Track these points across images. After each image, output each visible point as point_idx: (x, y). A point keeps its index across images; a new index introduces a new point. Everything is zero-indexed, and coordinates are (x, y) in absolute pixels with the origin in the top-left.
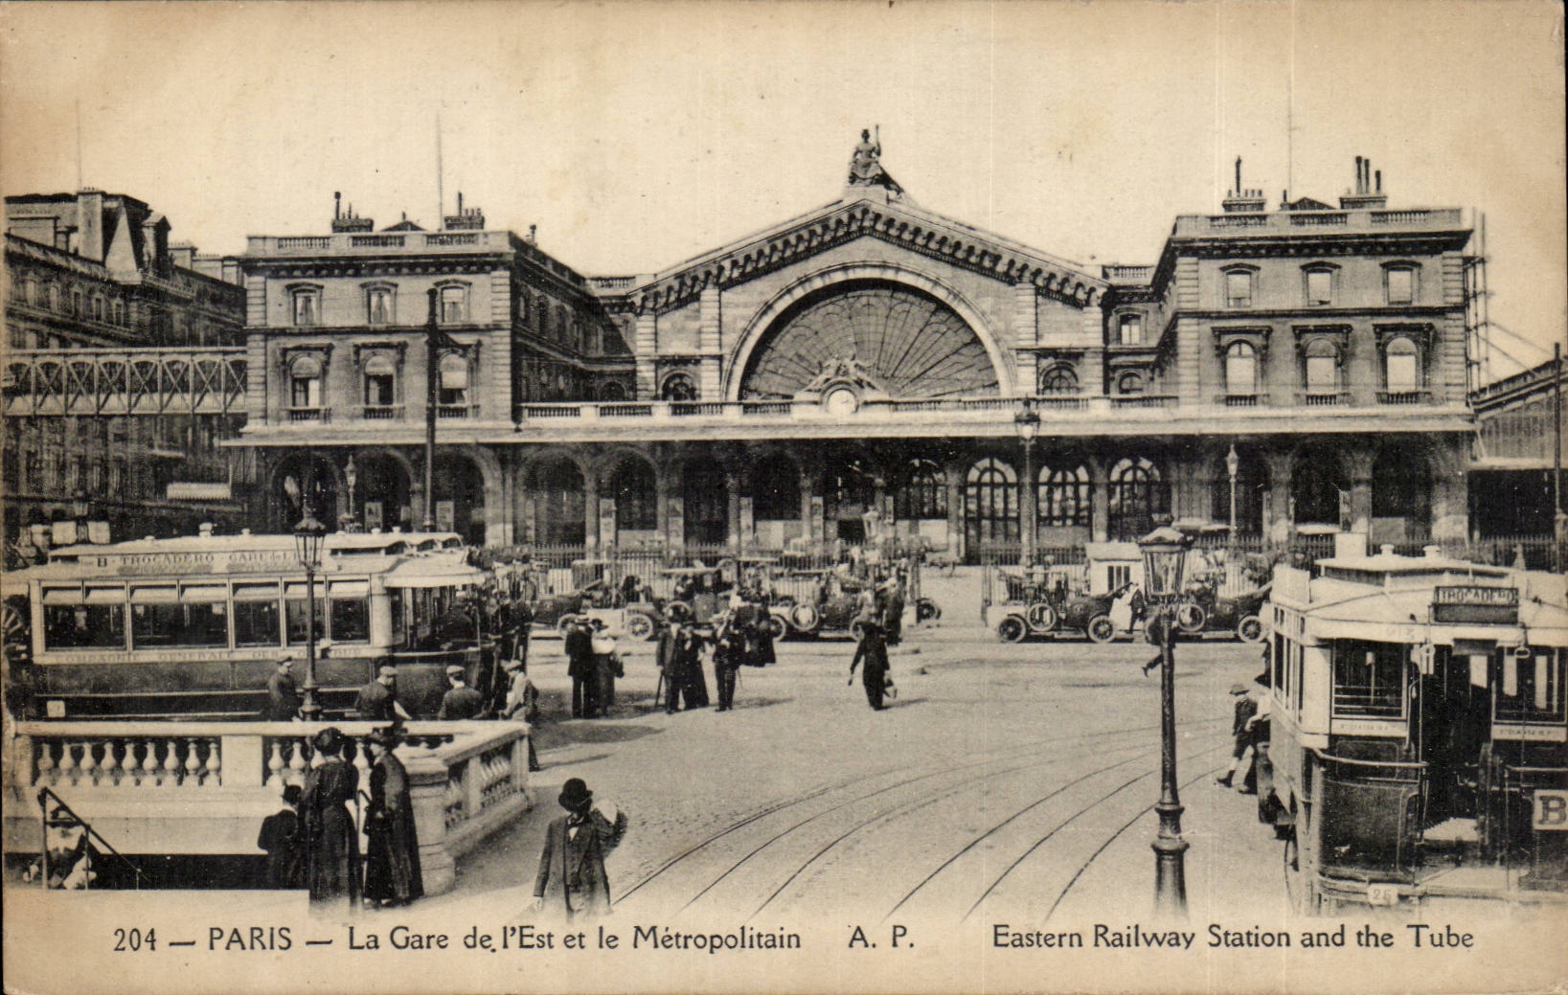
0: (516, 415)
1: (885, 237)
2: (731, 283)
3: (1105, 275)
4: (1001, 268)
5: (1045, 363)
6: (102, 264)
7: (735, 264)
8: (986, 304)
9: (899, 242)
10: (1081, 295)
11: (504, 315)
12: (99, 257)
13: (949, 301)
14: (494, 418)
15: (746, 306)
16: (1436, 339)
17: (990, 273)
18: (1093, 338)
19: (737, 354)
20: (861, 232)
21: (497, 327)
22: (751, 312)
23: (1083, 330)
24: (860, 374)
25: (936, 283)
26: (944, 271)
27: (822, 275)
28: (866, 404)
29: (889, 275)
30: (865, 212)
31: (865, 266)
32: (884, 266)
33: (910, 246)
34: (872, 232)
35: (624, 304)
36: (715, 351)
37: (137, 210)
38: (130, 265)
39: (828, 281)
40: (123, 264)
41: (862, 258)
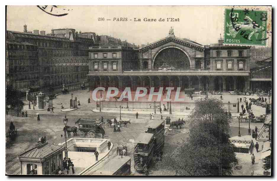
0: (123, 71)
1: (174, 42)
2: (153, 48)
3: (205, 47)
4: (190, 46)
5: (196, 60)
6: (69, 39)
7: (153, 46)
8: (188, 51)
10: (201, 50)
11: (121, 57)
13: (183, 51)
14: (120, 71)
15: (155, 51)
16: (246, 61)
18: (203, 56)
19: (153, 58)
20: (171, 41)
21: (120, 59)
23: (201, 55)
24: (167, 65)
25: (181, 48)
26: (182, 46)
28: (168, 69)
30: (171, 38)
32: (174, 46)
35: (138, 51)
36: (150, 58)
37: (73, 30)
38: (73, 39)
39: (166, 48)
40: (72, 39)
41: (170, 45)
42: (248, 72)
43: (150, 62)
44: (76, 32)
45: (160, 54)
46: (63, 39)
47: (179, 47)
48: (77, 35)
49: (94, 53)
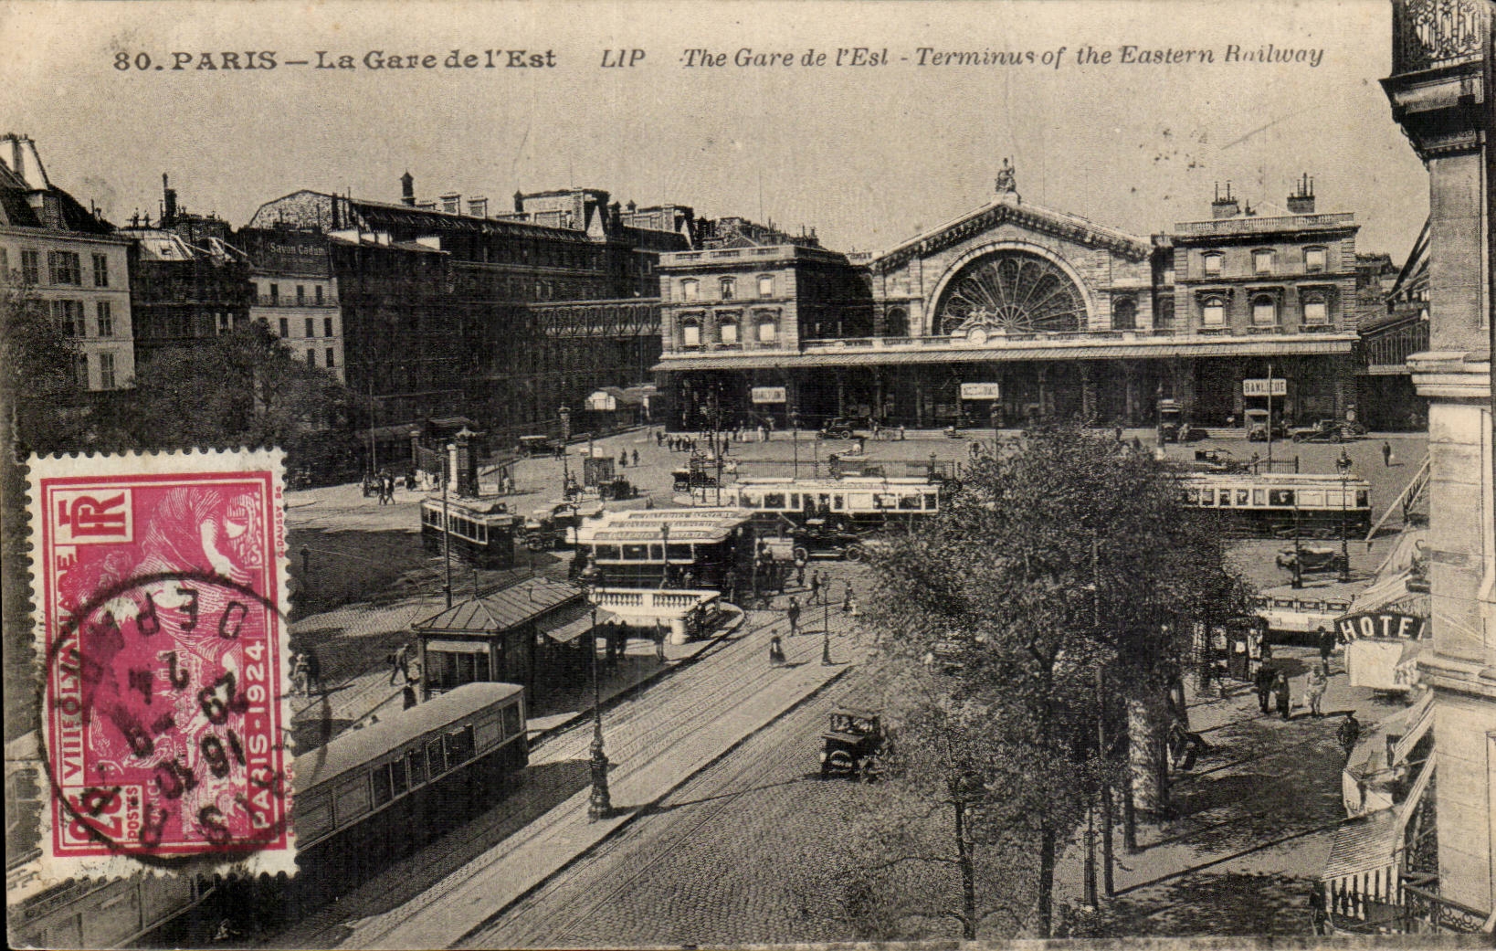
0: (802, 347)
1: (1017, 224)
2: (928, 255)
3: (1154, 242)
4: (1087, 240)
5: (1115, 297)
6: (585, 234)
7: (928, 244)
8: (1079, 261)
9: (1026, 227)
10: (1138, 255)
11: (793, 293)
12: (583, 229)
13: (1056, 261)
14: (789, 348)
15: (936, 268)
16: (1338, 294)
17: (1083, 244)
18: (1147, 282)
19: (931, 296)
20: (1004, 221)
21: (788, 300)
22: (940, 272)
23: (1139, 276)
24: (989, 321)
25: (1048, 251)
26: (1053, 244)
27: (980, 248)
28: (994, 337)
29: (1020, 247)
30: (1004, 210)
31: (1005, 242)
32: (1017, 242)
33: (1033, 229)
34: (1008, 221)
35: (866, 269)
36: (918, 295)
37: (602, 197)
38: (600, 232)
39: (984, 251)
40: (597, 232)
41: (1004, 237)
42: (1347, 337)
43: (915, 311)
44: (611, 202)
45: (959, 279)
46: (560, 231)
47: (1038, 245)
48: (617, 216)
49: (682, 281)
